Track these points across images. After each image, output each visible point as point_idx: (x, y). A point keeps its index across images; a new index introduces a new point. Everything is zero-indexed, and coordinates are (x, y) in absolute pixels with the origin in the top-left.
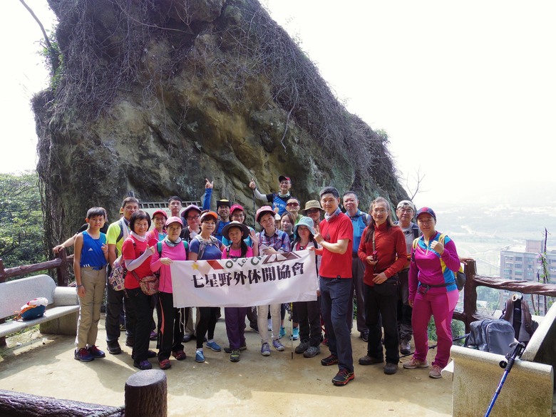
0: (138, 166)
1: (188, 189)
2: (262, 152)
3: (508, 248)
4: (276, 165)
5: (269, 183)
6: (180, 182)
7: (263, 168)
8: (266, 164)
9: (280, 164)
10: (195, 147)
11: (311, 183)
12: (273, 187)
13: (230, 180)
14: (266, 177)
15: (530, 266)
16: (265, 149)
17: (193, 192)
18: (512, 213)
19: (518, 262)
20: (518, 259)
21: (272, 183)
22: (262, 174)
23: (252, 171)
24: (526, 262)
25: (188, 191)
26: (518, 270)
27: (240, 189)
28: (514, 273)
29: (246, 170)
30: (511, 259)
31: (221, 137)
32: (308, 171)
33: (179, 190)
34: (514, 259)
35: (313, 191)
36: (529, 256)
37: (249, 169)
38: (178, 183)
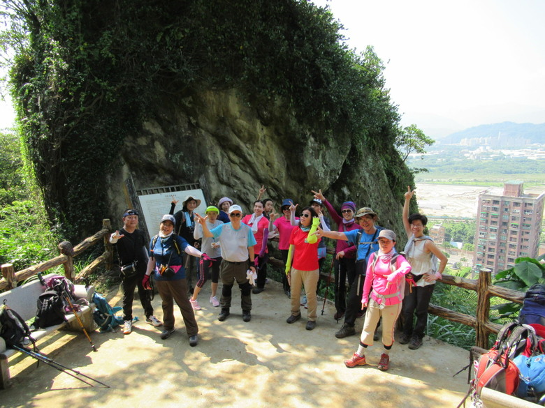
0: (133, 145)
1: (184, 165)
2: (258, 125)
3: (486, 192)
4: (272, 138)
5: (265, 157)
6: (176, 160)
7: (260, 142)
8: (263, 138)
9: (276, 137)
10: (190, 122)
11: (308, 156)
12: (269, 161)
13: (225, 155)
14: (262, 151)
15: (506, 209)
16: (261, 122)
17: (189, 170)
18: (492, 156)
19: (496, 206)
20: (496, 202)
21: (268, 157)
22: (258, 148)
23: (248, 145)
24: (502, 206)
25: (184, 168)
26: (495, 213)
27: (236, 164)
28: (490, 216)
29: (242, 144)
30: (489, 202)
31: (217, 111)
32: (305, 144)
33: (175, 168)
34: (492, 202)
35: (309, 164)
36: (506, 199)
37: (245, 143)
38: (174, 161)
